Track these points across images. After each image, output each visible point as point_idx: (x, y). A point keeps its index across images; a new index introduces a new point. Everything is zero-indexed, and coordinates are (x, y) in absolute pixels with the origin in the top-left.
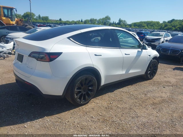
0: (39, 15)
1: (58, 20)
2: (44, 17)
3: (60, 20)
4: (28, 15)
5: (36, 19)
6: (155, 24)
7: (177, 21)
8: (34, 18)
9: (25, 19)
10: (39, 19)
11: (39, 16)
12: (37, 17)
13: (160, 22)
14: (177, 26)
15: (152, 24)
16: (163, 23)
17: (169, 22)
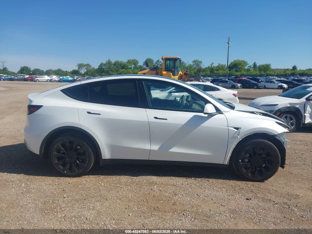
0: (255, 63)
1: (288, 69)
2: (263, 66)
3: (294, 68)
4: (236, 64)
5: (248, 70)
8: (244, 68)
9: (230, 70)
10: (254, 70)
11: (255, 65)
12: (251, 66)
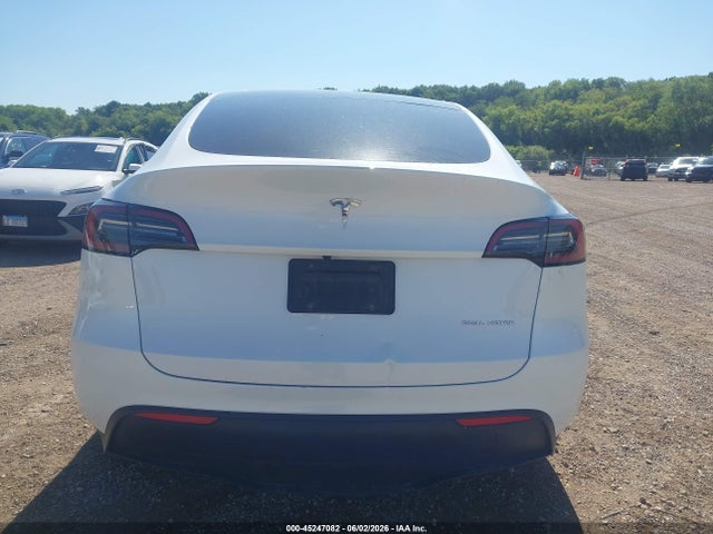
6: (47, 118)
7: (126, 107)
13: (64, 112)
14: (134, 127)
15: (34, 117)
16: (82, 116)
17: (99, 111)
